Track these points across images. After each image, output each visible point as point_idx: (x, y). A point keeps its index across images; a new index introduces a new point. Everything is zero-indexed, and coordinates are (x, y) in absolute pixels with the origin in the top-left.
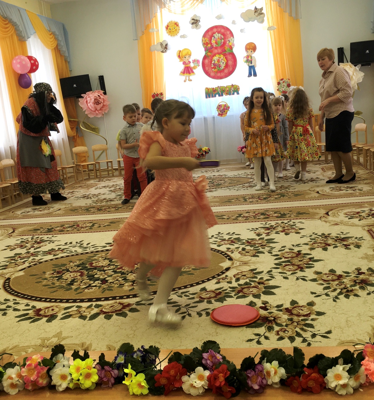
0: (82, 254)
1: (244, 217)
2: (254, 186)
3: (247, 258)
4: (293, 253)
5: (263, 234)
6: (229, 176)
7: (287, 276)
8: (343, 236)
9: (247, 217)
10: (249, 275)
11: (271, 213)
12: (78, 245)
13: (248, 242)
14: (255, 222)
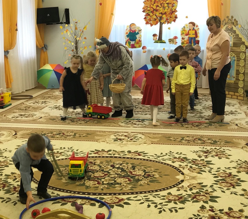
1: (186, 140)
3: (195, 174)
4: (226, 173)
5: (203, 157)
7: (224, 191)
9: (188, 141)
10: (198, 187)
11: (206, 139)
12: (70, 150)
13: (193, 161)
14: (195, 145)
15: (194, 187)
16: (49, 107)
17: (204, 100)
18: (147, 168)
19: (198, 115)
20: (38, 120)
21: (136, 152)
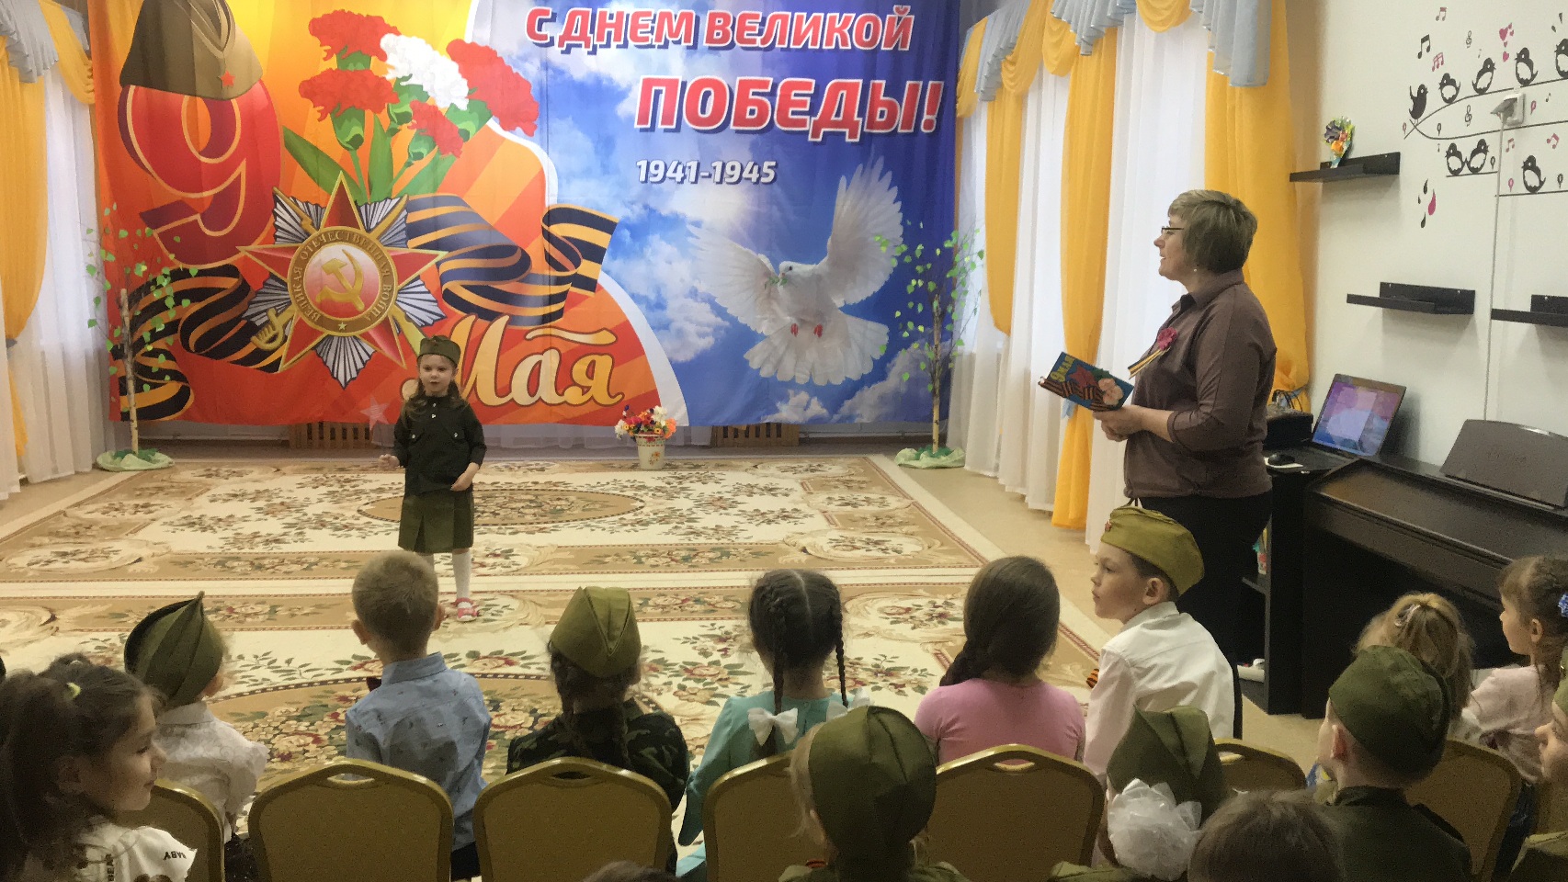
0: (286, 687)
1: (656, 606)
2: (647, 524)
3: (696, 709)
5: (715, 653)
6: (575, 485)
8: (886, 665)
9: (664, 607)
11: (717, 598)
12: (261, 662)
13: (686, 670)
14: (686, 619)
15: (698, 749)
16: (165, 523)
17: (694, 479)
18: (540, 702)
19: (684, 526)
20: (131, 569)
21: (496, 655)
